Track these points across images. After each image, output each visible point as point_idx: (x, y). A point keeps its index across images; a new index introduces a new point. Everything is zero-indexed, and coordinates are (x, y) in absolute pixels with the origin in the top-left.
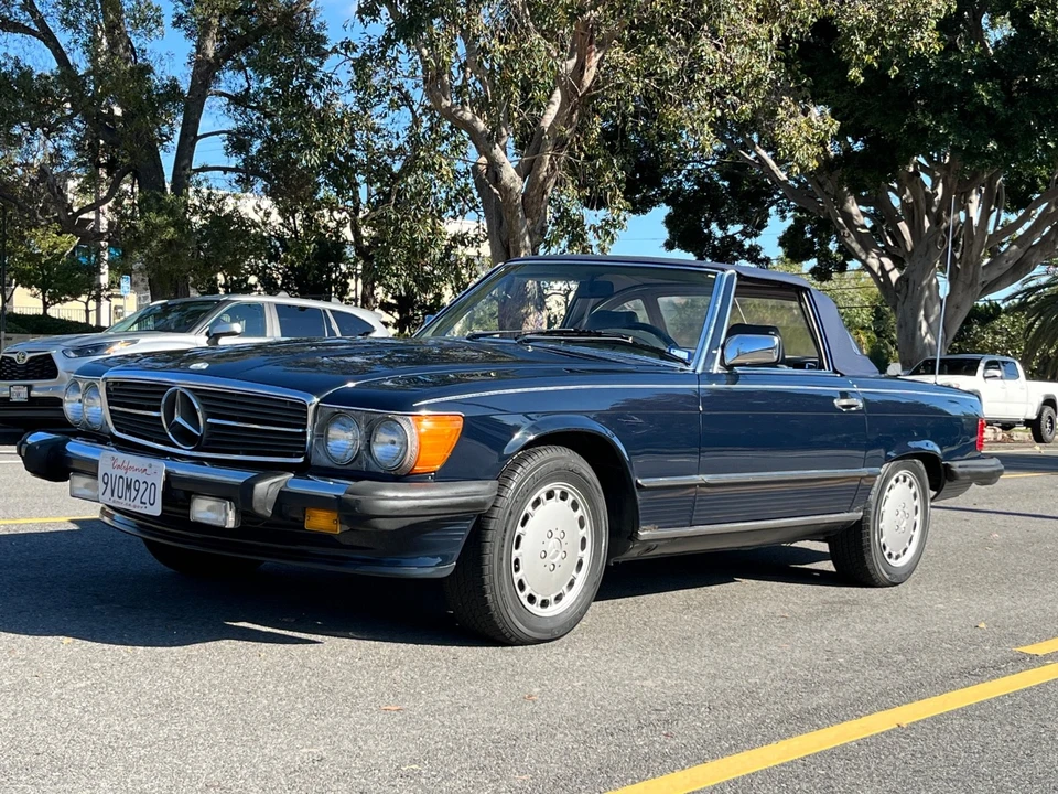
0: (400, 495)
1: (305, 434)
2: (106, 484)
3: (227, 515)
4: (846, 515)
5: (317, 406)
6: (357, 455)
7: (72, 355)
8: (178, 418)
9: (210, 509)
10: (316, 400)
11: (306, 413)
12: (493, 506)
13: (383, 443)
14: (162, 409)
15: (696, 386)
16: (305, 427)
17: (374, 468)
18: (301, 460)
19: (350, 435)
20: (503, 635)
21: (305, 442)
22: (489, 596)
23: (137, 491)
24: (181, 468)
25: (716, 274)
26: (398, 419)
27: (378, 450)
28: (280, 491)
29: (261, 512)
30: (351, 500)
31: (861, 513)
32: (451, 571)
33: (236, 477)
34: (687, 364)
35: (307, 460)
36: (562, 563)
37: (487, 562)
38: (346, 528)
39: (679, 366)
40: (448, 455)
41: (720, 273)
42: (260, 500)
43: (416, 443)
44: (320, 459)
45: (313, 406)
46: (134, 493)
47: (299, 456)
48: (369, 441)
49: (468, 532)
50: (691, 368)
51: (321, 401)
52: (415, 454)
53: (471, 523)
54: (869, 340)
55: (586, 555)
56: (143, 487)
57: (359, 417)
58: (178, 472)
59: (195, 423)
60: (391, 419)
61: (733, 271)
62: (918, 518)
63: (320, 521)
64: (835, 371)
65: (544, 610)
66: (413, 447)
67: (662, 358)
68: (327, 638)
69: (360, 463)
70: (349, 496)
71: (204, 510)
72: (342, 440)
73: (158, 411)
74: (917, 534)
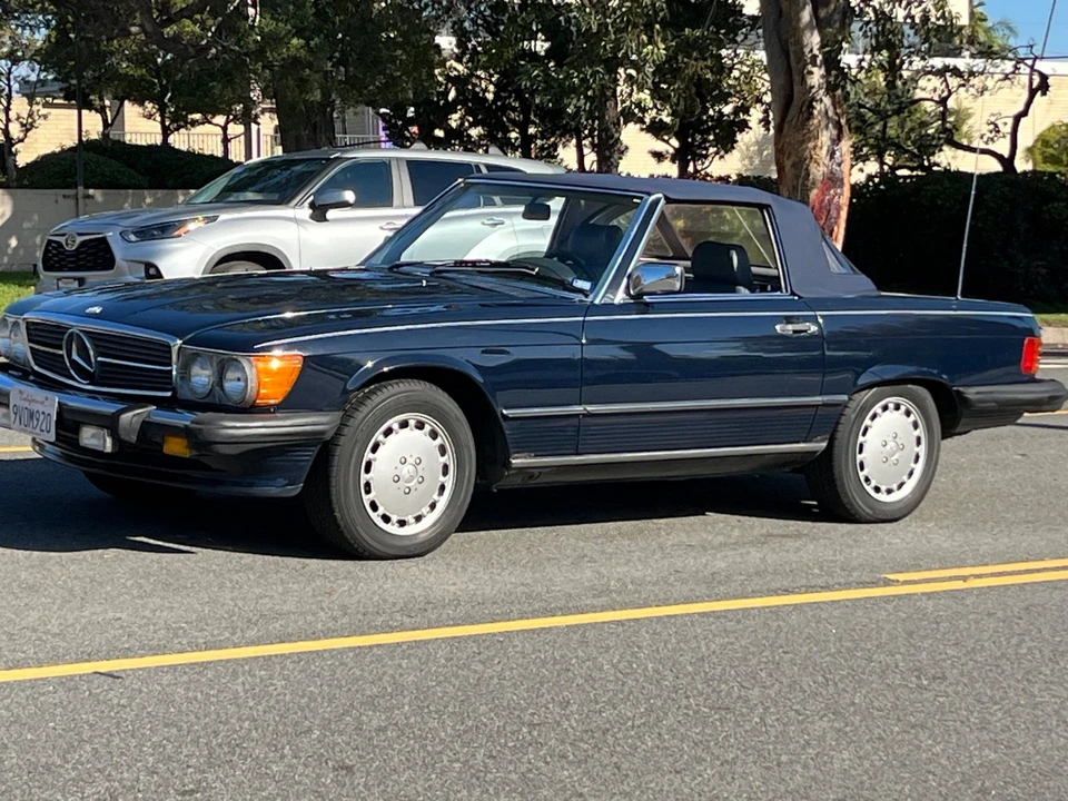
0: (238, 425)
1: (171, 371)
2: (16, 413)
3: (105, 441)
4: (802, 445)
5: (180, 348)
6: (211, 390)
7: (133, 238)
8: (75, 356)
9: (93, 436)
10: (179, 342)
11: (170, 352)
12: (336, 434)
13: (231, 380)
14: (64, 348)
15: (582, 319)
16: (170, 365)
17: (225, 402)
18: (169, 394)
19: (207, 372)
20: (356, 550)
21: (171, 378)
22: (337, 514)
23: (38, 420)
24: (73, 401)
25: (641, 198)
26: (240, 359)
27: (227, 385)
28: (143, 420)
29: (127, 438)
30: (196, 429)
31: (824, 444)
32: (299, 490)
33: (109, 408)
34: (587, 296)
35: (175, 393)
36: (419, 486)
37: (333, 484)
38: (195, 453)
39: (578, 297)
40: (289, 389)
41: (645, 196)
42: (125, 429)
43: (255, 380)
44: (184, 394)
45: (177, 347)
46: (36, 422)
47: (168, 390)
48: (221, 378)
49: (313, 457)
50: (590, 299)
51: (184, 343)
52: (255, 391)
53: (317, 449)
55: (449, 481)
56: (42, 417)
57: (211, 357)
58: (70, 404)
59: (87, 359)
60: (236, 360)
61: (660, 195)
62: (922, 450)
63: (175, 447)
64: (793, 294)
65: (401, 529)
66: (252, 384)
67: (565, 290)
68: (200, 549)
69: (214, 396)
70: (194, 426)
71: (90, 437)
72: (202, 376)
73: (62, 349)
74: (919, 468)
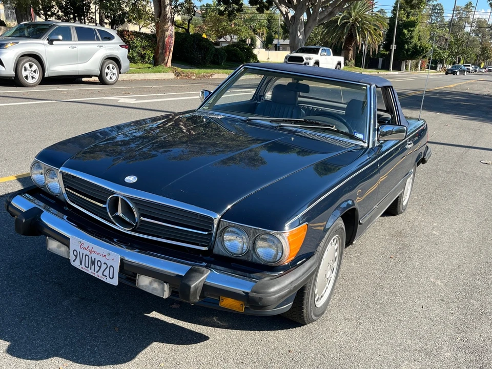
1: (209, 236)
2: (76, 256)
3: (164, 290)
5: (220, 221)
8: (120, 213)
10: (219, 217)
11: (213, 224)
13: (264, 247)
14: (107, 203)
16: (210, 231)
17: (256, 261)
18: (205, 249)
21: (210, 240)
23: (100, 267)
26: (275, 234)
27: (260, 250)
28: (204, 284)
29: (194, 301)
30: (256, 298)
32: (290, 307)
40: (300, 248)
41: (368, 86)
42: (193, 294)
43: (288, 251)
44: (218, 251)
45: (217, 220)
46: (97, 268)
47: (204, 246)
48: (254, 245)
50: (366, 145)
51: (222, 217)
52: (287, 257)
54: (267, 31)
56: (104, 267)
57: (249, 231)
60: (271, 234)
66: (286, 253)
67: (350, 138)
69: (248, 256)
70: (254, 295)
73: (104, 203)
